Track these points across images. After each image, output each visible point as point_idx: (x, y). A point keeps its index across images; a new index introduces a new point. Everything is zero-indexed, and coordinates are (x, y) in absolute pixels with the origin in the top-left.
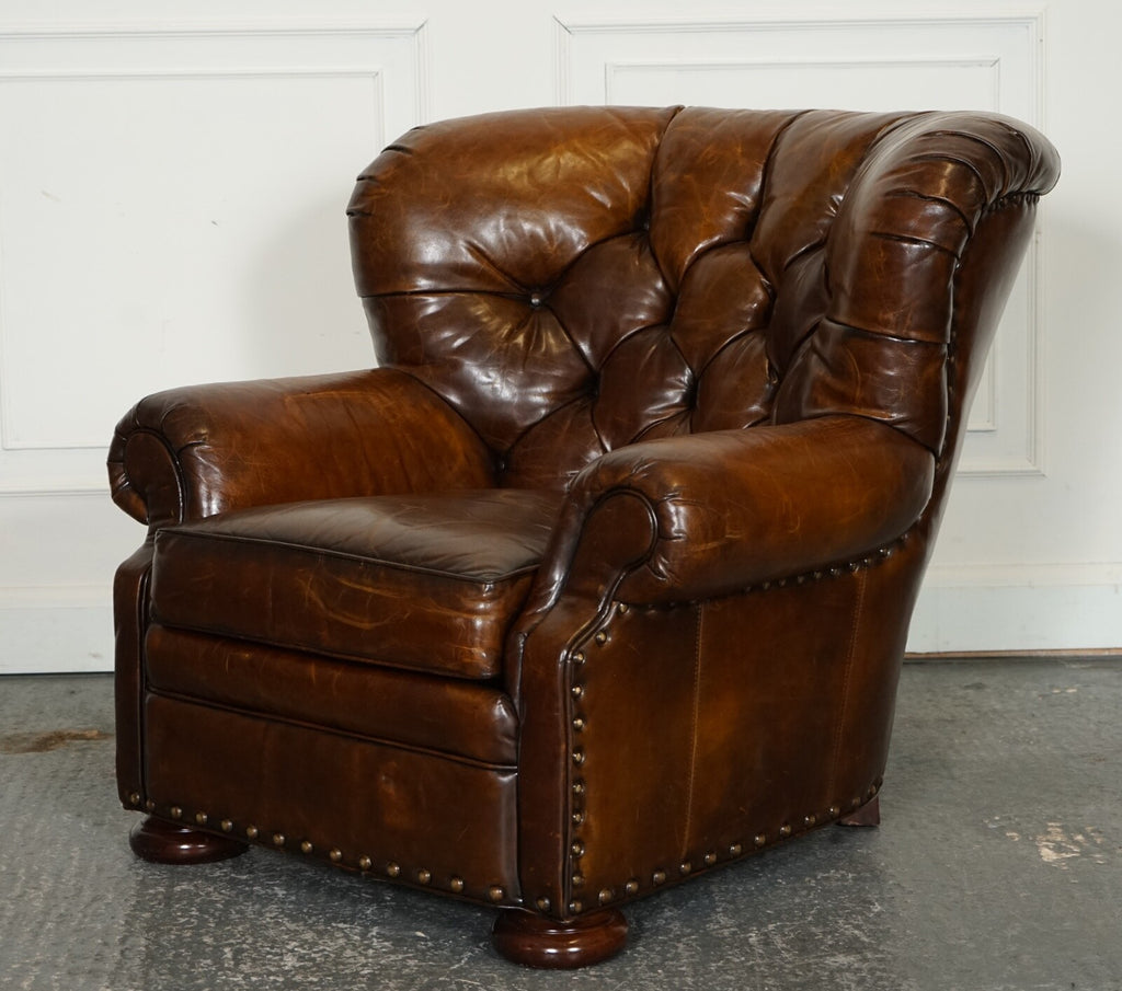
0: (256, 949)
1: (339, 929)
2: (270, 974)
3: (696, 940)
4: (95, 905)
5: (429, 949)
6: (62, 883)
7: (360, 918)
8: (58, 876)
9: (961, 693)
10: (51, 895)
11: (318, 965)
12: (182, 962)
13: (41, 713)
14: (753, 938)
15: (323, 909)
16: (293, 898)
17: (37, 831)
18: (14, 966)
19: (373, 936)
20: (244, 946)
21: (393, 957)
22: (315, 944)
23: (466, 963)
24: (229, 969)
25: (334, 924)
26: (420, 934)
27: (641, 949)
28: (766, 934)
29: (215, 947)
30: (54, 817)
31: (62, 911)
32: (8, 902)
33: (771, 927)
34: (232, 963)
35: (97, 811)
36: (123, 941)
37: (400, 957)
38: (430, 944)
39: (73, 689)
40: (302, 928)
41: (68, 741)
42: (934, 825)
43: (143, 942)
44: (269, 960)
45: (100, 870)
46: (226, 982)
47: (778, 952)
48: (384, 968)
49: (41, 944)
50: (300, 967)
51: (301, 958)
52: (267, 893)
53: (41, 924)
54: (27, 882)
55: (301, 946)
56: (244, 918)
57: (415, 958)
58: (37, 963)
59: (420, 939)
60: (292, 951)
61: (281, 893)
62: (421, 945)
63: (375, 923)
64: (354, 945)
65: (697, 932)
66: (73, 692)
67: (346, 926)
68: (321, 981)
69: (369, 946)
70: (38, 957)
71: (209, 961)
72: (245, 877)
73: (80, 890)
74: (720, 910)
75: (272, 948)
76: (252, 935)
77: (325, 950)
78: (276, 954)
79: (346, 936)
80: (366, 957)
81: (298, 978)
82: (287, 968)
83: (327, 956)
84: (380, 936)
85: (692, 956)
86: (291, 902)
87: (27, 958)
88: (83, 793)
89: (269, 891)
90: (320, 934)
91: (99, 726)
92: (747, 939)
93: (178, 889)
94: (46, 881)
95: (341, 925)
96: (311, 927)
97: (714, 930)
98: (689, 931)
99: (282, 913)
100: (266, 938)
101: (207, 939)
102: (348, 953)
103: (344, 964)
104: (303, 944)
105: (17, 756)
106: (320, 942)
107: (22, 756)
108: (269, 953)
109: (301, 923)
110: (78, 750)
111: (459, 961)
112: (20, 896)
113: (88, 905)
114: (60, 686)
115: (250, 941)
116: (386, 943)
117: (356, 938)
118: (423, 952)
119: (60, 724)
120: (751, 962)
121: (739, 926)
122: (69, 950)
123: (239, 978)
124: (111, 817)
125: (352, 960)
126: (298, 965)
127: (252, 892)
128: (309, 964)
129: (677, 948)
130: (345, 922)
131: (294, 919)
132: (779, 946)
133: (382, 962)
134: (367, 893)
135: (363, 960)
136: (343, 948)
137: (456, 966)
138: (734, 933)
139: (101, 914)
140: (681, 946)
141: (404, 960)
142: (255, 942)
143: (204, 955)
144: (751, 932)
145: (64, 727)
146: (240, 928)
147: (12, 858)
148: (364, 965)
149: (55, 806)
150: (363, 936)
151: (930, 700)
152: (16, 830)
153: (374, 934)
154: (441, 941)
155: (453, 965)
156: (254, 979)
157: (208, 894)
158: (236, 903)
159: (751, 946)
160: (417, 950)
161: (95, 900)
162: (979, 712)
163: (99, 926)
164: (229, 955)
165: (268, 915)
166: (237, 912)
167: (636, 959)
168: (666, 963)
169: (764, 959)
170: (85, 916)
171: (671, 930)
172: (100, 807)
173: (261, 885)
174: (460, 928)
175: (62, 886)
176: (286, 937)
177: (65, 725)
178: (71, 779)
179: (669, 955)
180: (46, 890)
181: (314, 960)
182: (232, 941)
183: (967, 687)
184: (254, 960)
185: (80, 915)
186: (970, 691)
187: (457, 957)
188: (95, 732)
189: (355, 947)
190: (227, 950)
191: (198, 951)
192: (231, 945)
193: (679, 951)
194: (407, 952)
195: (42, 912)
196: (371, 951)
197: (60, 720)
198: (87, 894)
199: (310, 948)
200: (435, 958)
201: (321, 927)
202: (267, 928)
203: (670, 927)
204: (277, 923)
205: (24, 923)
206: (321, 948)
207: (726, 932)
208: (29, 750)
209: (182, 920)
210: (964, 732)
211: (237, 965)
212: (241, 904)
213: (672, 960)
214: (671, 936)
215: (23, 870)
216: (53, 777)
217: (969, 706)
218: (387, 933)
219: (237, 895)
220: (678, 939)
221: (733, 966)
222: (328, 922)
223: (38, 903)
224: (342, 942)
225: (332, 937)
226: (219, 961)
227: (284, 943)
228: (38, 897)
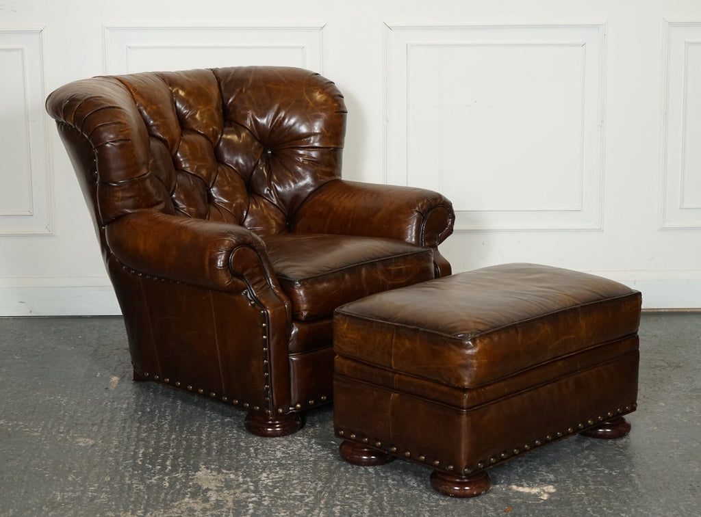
0: (263, 448)
1: (299, 440)
2: (271, 460)
5: (338, 449)
6: (175, 417)
7: (307, 435)
8: (173, 413)
10: (171, 423)
11: (291, 456)
12: (233, 454)
19: (313, 443)
20: (259, 447)
21: (323, 453)
22: (288, 447)
24: (253, 457)
25: (296, 438)
26: (333, 442)
29: (246, 447)
37: (326, 453)
40: (282, 439)
43: (214, 444)
44: (270, 453)
46: (253, 463)
48: (320, 457)
49: (172, 445)
50: (284, 457)
51: (283, 453)
53: (170, 436)
54: (159, 416)
55: (283, 447)
57: (332, 453)
58: (171, 454)
59: (333, 444)
60: (279, 449)
62: (334, 447)
63: (313, 437)
68: (293, 463)
69: (312, 448)
70: (171, 451)
71: (244, 454)
75: (270, 448)
78: (272, 451)
79: (301, 443)
80: (311, 452)
81: (284, 462)
82: (278, 457)
83: (294, 452)
84: (316, 443)
93: (226, 420)
95: (299, 438)
101: (242, 444)
102: (303, 451)
103: (302, 456)
106: (291, 445)
116: (319, 446)
117: (306, 444)
123: (258, 462)
125: (305, 454)
126: (282, 456)
128: (287, 455)
130: (300, 437)
133: (318, 455)
135: (310, 454)
136: (301, 449)
142: (263, 445)
143: (242, 451)
148: (311, 456)
150: (309, 443)
156: (265, 462)
160: (332, 450)
164: (253, 451)
181: (289, 453)
184: (263, 453)
189: (306, 448)
190: (251, 449)
191: (240, 450)
192: (253, 446)
194: (328, 450)
196: (313, 450)
201: (290, 439)
205: (162, 435)
206: (292, 448)
209: (230, 435)
211: (256, 455)
215: (157, 411)
218: (319, 442)
222: (293, 436)
223: (166, 426)
224: (300, 445)
225: (296, 444)
226: (248, 454)
227: (275, 446)
228: (166, 423)
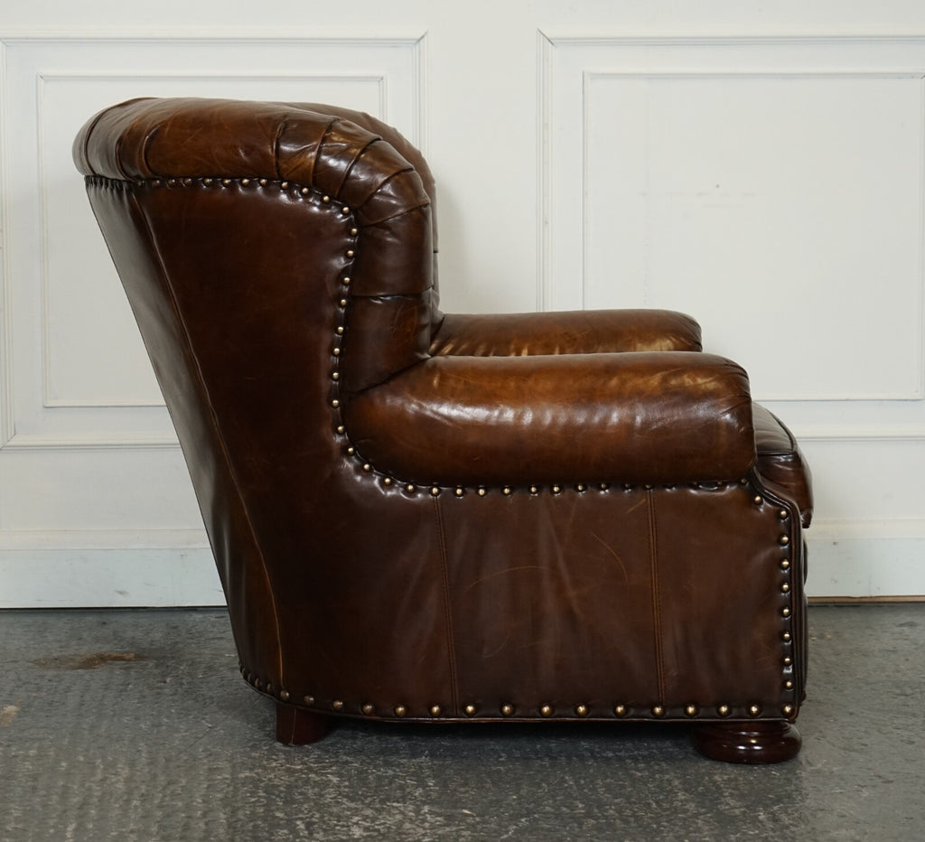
0: (324, 822)
1: (394, 807)
3: (711, 817)
4: (172, 787)
5: (478, 823)
6: (137, 771)
7: (410, 799)
8: (132, 764)
9: (897, 629)
10: (128, 780)
11: (383, 835)
12: (261, 831)
13: (80, 639)
14: (762, 816)
15: (376, 791)
16: (347, 783)
17: (103, 730)
18: (113, 834)
19: (425, 813)
20: (314, 820)
21: (448, 829)
22: (374, 820)
23: (513, 834)
24: (305, 837)
25: (388, 804)
26: (466, 811)
27: (665, 824)
28: (772, 813)
29: (288, 820)
30: (115, 719)
31: (143, 791)
32: (93, 784)
33: (776, 808)
34: (306, 832)
35: (152, 715)
36: (205, 815)
37: (454, 829)
38: (477, 819)
39: (104, 621)
40: (361, 806)
41: (110, 662)
42: (899, 731)
43: (222, 816)
44: (339, 830)
45: (167, 760)
47: (787, 827)
48: (442, 837)
49: (133, 817)
50: (368, 836)
51: (366, 829)
52: (322, 780)
53: (128, 801)
54: (104, 769)
55: (364, 820)
56: (307, 799)
57: (467, 829)
58: (132, 832)
59: (467, 815)
60: (357, 824)
61: (335, 780)
62: (470, 820)
63: (424, 803)
64: (410, 819)
65: (711, 811)
66: (104, 623)
67: (399, 805)
69: (424, 821)
70: (132, 826)
71: (285, 831)
72: (299, 767)
73: (155, 777)
74: (727, 794)
75: (339, 821)
76: (318, 811)
77: (384, 823)
78: (343, 826)
79: (402, 813)
80: (424, 828)
82: (356, 837)
83: (389, 828)
84: (431, 812)
85: (712, 830)
86: (345, 787)
87: (124, 827)
88: (136, 701)
89: (324, 778)
90: (379, 811)
91: (134, 649)
92: (757, 817)
93: (242, 775)
94: (123, 769)
95: (395, 804)
96: (369, 806)
97: (725, 810)
98: (703, 810)
99: (340, 794)
100: (331, 814)
101: (278, 814)
102: (407, 825)
103: (404, 833)
104: (365, 818)
105: (68, 672)
106: (380, 817)
107: (73, 672)
108: (337, 825)
109: (359, 802)
110: (121, 669)
111: (507, 832)
112: (102, 780)
113: (164, 788)
114: (90, 619)
115: (317, 816)
116: (439, 818)
117: (411, 814)
118: (473, 825)
119: (100, 648)
120: (765, 835)
121: (747, 807)
122: (158, 822)
124: (165, 720)
125: (412, 831)
126: (365, 834)
127: (309, 778)
128: (375, 834)
129: (697, 823)
130: (398, 802)
131: (352, 800)
132: (787, 822)
133: (440, 832)
134: (411, 780)
135: (422, 831)
136: (402, 822)
137: (505, 836)
138: (744, 812)
139: (179, 794)
140: (700, 821)
141: (457, 831)
142: (322, 817)
143: (279, 826)
144: (759, 811)
145: (104, 650)
146: (306, 806)
147: (87, 750)
148: (424, 835)
149: (113, 711)
150: (417, 812)
151: (871, 635)
152: (84, 729)
153: (427, 811)
154: (487, 817)
155: (503, 835)
157: (270, 780)
158: (297, 787)
159: (761, 822)
160: (468, 824)
161: (169, 783)
162: (917, 644)
163: (180, 804)
164: (302, 826)
165: (327, 796)
166: (300, 794)
167: (662, 831)
168: (690, 835)
169: (775, 832)
170: (165, 796)
171: (688, 810)
172: (154, 713)
173: (316, 773)
174: (501, 807)
175: (138, 773)
176: (349, 813)
177: (106, 649)
178: (121, 691)
179: (691, 829)
180: (125, 776)
181: (378, 831)
182: (301, 816)
183: (902, 625)
184: (325, 830)
185: (161, 795)
186: (905, 628)
187: (503, 829)
188: (132, 655)
189: (412, 821)
190: (298, 822)
191: (274, 825)
192: (301, 819)
193: (699, 825)
194: (459, 825)
195: (126, 793)
196: (427, 825)
197: (98, 645)
198: (162, 779)
199: (373, 822)
200: (485, 830)
201: (378, 806)
202: (329, 806)
203: (686, 807)
204: (338, 802)
205: (112, 800)
206: (383, 821)
207: (737, 812)
208: (79, 668)
209: (253, 800)
210: (907, 660)
211: (311, 834)
212: (302, 787)
213: (695, 832)
214: (689, 814)
215: (100, 761)
216: (106, 689)
217: (906, 639)
218: (438, 811)
219: (296, 781)
220: (696, 816)
221: (749, 837)
222: (382, 801)
223: (120, 785)
224: (399, 817)
225: (389, 813)
226: (294, 831)
227: (348, 818)
228: (119, 781)
